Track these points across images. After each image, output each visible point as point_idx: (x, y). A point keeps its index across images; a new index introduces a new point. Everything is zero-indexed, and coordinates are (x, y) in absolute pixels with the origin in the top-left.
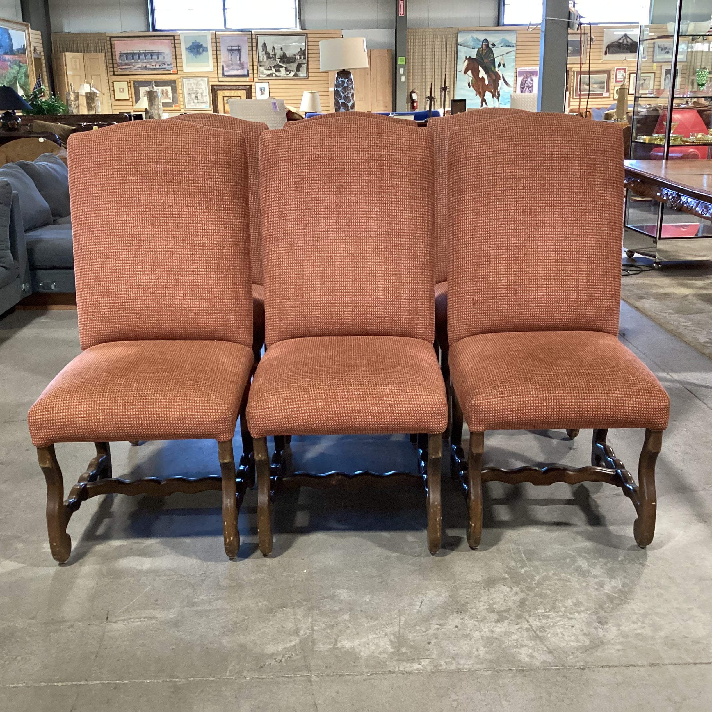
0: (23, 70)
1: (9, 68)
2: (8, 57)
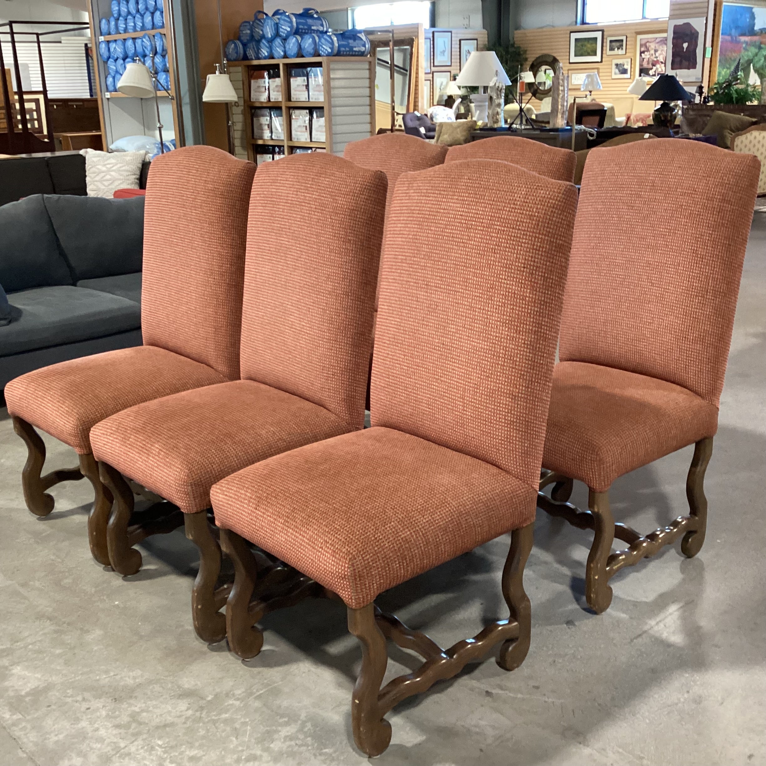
0: (764, 52)
1: (743, 51)
2: (743, 39)
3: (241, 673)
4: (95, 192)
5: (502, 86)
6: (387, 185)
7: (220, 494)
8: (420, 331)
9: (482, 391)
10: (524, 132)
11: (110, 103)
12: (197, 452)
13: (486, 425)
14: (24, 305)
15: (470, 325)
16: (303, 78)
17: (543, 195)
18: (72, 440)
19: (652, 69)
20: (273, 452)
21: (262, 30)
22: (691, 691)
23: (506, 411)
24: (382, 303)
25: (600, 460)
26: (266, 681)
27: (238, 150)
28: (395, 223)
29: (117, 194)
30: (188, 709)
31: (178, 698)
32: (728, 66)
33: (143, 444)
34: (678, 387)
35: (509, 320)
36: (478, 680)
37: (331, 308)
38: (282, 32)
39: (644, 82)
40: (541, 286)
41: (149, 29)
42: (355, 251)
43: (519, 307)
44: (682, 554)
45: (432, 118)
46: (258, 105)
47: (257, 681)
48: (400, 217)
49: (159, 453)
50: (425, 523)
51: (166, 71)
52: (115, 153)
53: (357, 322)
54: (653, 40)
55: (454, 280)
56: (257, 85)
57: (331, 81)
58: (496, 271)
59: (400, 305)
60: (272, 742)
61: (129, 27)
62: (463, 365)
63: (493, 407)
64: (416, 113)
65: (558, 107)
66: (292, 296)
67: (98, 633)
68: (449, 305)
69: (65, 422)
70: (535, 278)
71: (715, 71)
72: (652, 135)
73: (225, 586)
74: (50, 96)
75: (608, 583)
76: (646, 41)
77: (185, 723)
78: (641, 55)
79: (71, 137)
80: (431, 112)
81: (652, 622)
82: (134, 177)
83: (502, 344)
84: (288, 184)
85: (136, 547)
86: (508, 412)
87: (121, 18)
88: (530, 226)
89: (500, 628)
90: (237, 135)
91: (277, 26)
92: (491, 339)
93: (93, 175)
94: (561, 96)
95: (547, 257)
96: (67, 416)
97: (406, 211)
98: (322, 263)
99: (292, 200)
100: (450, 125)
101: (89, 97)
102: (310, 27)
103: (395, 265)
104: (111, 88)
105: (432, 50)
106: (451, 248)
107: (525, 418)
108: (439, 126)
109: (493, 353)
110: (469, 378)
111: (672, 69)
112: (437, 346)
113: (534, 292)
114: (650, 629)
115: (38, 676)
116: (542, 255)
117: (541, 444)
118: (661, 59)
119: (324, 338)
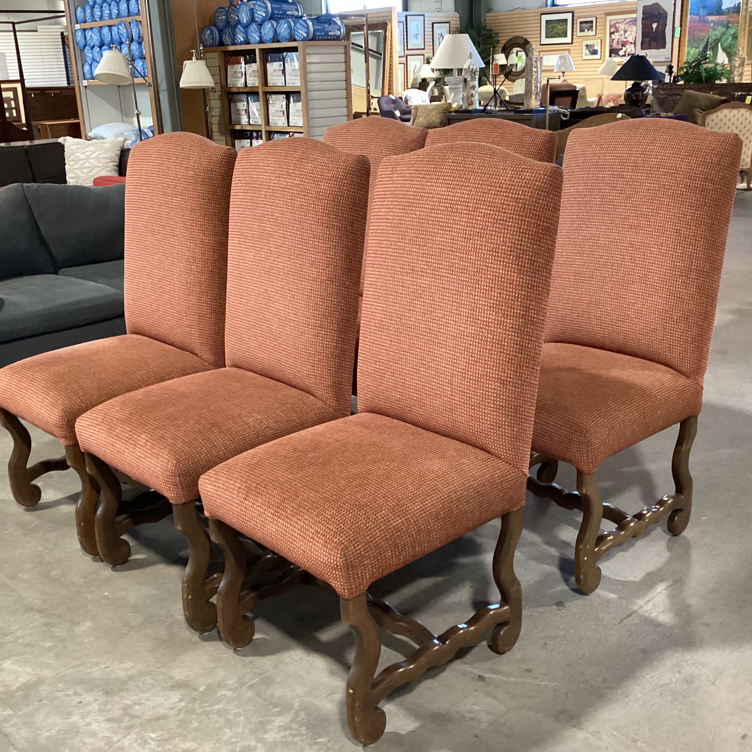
0: (732, 31)
1: (711, 30)
2: (711, 18)
3: (233, 662)
4: (75, 180)
5: (477, 69)
6: (370, 169)
7: (209, 484)
8: (406, 316)
9: (471, 376)
10: (498, 114)
11: (87, 90)
12: (184, 442)
13: (474, 410)
14: (6, 294)
15: (457, 310)
16: (279, 63)
17: (529, 178)
18: (57, 431)
19: (621, 49)
20: (261, 441)
21: (237, 16)
22: (682, 671)
23: (495, 395)
24: (367, 289)
25: (588, 442)
26: (258, 671)
27: (216, 135)
28: (379, 208)
29: (96, 181)
30: (181, 700)
31: (170, 690)
32: (697, 46)
33: (129, 435)
34: (663, 366)
35: (497, 305)
36: (470, 663)
37: (316, 294)
38: (257, 18)
39: (615, 62)
40: (528, 270)
41: (124, 17)
42: (339, 236)
43: (507, 291)
44: (669, 532)
45: (406, 101)
46: (234, 90)
47: (249, 670)
48: (384, 201)
49: (146, 444)
50: (416, 510)
51: (143, 58)
52: (94, 140)
53: (343, 308)
54: (622, 21)
55: (440, 264)
56: (234, 70)
57: (307, 65)
58: (482, 255)
59: (385, 290)
60: (266, 733)
61: (104, 15)
62: (450, 351)
63: (481, 391)
64: (391, 96)
65: (531, 88)
66: (276, 283)
67: (88, 624)
68: (435, 290)
69: (50, 413)
70: (522, 262)
71: (684, 50)
72: (624, 115)
73: (215, 576)
74: (27, 85)
75: (597, 564)
76: (615, 21)
77: (177, 715)
78: (610, 36)
79: (48, 125)
80: (405, 95)
81: (641, 602)
82: (114, 163)
83: (490, 328)
84: (270, 170)
85: (124, 537)
86: (497, 397)
87: (96, 6)
88: (516, 209)
89: (492, 612)
90: (215, 121)
91: (253, 12)
92: (478, 324)
93: (72, 163)
94: (534, 77)
95: (534, 239)
96: (52, 407)
97: (390, 196)
98: (306, 250)
99: (274, 186)
100: (425, 107)
101: (66, 85)
102: (285, 11)
103: (380, 251)
104: (88, 76)
105: (405, 34)
106: (436, 233)
107: (514, 402)
108: (414, 108)
109: (480, 337)
110: (456, 363)
111: (642, 49)
112: (424, 332)
113: (522, 276)
114: (639, 609)
115: (28, 669)
116: (528, 238)
117: (530, 428)
118: (630, 39)
119: (310, 325)
